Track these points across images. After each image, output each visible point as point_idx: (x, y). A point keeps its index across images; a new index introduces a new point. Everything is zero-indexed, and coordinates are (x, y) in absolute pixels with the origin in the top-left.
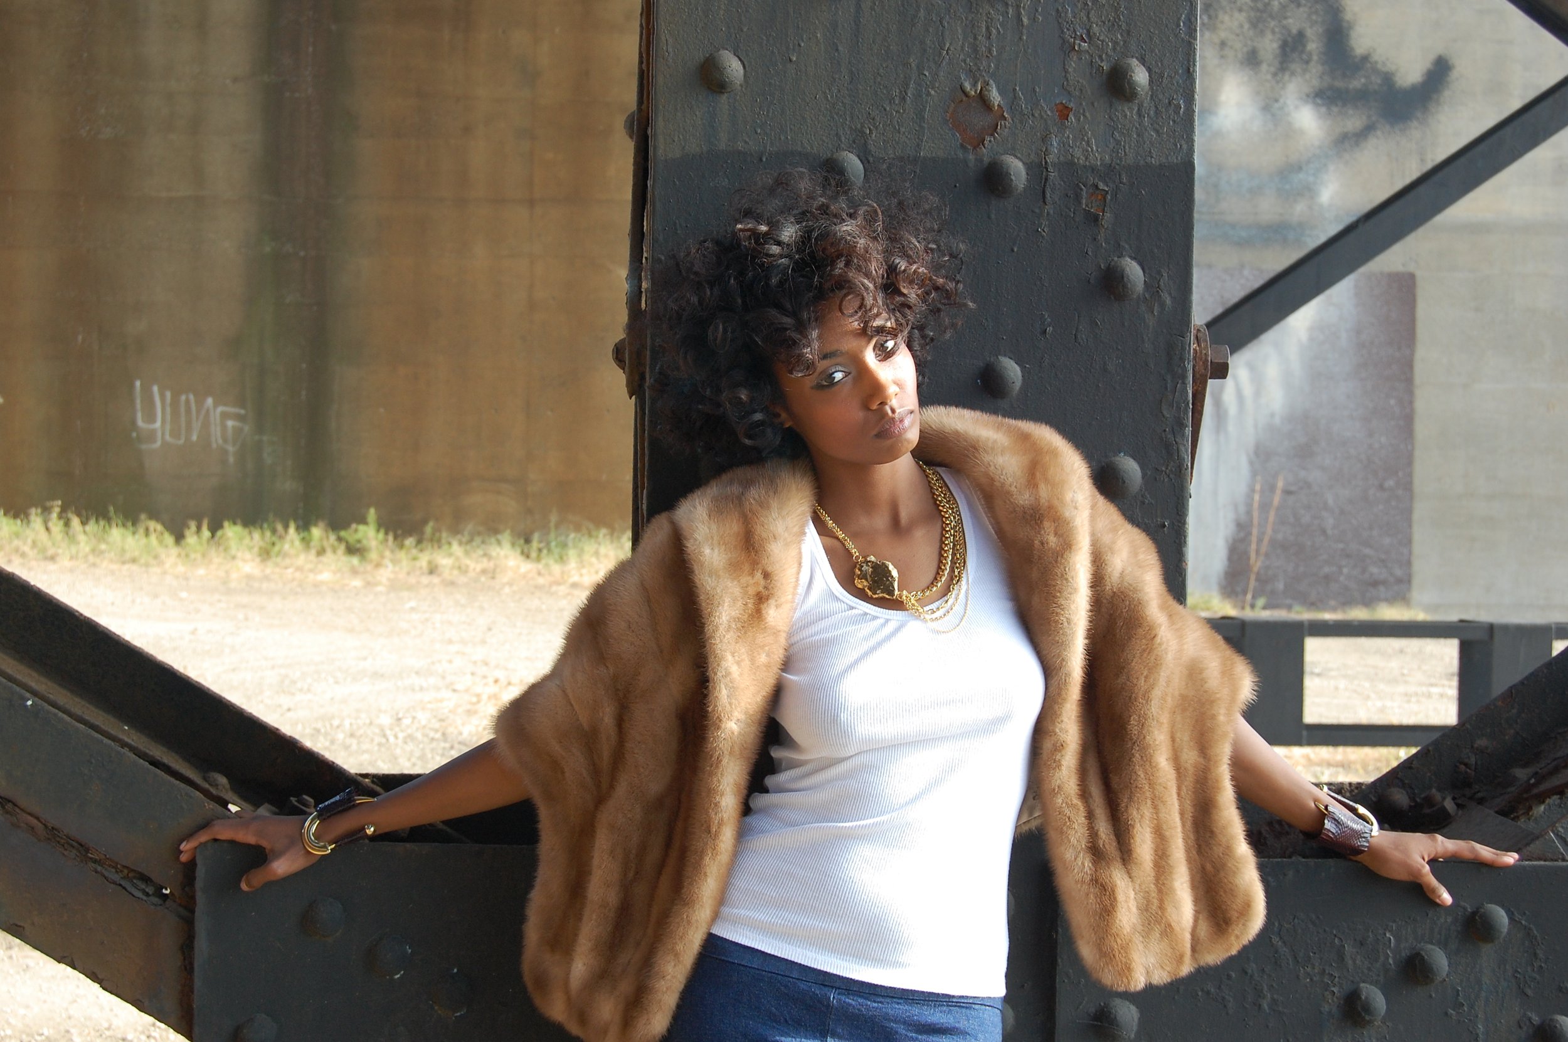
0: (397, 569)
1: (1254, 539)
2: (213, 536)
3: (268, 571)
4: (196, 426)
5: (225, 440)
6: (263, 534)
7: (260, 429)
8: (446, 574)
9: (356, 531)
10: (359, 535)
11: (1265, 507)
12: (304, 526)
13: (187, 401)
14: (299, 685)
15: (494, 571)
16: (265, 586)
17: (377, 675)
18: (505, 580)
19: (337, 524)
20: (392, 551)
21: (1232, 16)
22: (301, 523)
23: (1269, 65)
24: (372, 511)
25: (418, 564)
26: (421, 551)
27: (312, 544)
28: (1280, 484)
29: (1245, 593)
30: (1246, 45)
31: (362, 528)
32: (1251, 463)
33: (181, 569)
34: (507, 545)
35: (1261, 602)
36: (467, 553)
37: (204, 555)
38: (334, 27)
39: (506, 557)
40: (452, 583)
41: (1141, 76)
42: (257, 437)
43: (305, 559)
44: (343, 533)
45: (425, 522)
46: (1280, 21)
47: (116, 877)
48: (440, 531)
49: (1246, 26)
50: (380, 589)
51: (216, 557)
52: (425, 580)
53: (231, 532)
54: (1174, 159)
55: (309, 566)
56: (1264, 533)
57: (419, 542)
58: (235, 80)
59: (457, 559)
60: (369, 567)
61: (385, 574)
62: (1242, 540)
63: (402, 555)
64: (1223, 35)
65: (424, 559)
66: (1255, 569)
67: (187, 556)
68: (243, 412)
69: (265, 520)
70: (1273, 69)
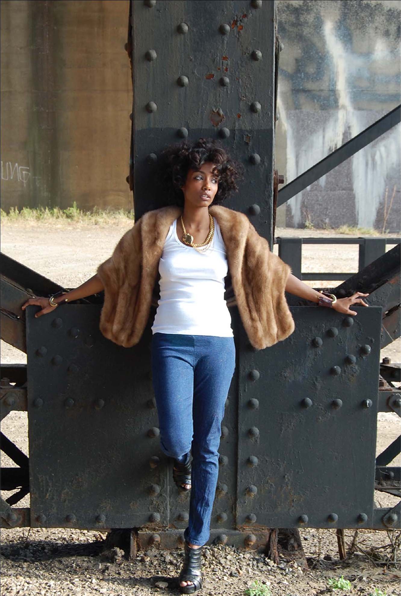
0: (84, 223)
1: (386, 208)
2: (20, 213)
3: (39, 224)
4: (12, 173)
5: (22, 179)
6: (37, 211)
7: (35, 174)
8: (101, 224)
9: (69, 210)
10: (71, 211)
11: (389, 197)
12: (51, 208)
13: (9, 165)
14: (51, 264)
15: (118, 223)
16: (38, 230)
17: (77, 261)
18: (121, 227)
19: (63, 207)
20: (82, 217)
21: (379, 17)
22: (50, 207)
23: (393, 36)
24: (75, 202)
25: (91, 221)
26: (92, 216)
27: (54, 215)
28: (395, 189)
29: (382, 228)
30: (385, 28)
31: (71, 209)
32: (385, 181)
33: (9, 224)
34: (122, 214)
35: (388, 231)
36: (108, 217)
37: (17, 219)
38: (55, 28)
39: (122, 218)
40: (103, 228)
41: (259, 106)
42: (33, 177)
43: (52, 220)
44: (65, 211)
45: (93, 206)
46: (397, 19)
47: (6, 314)
48: (99, 209)
49: (385, 21)
50: (78, 230)
51: (21, 220)
52: (94, 227)
53: (26, 211)
54: (268, 128)
55: (54, 222)
56: (389, 206)
57: (92, 213)
58: (21, 48)
59: (105, 219)
60: (74, 222)
61: (80, 225)
62: (381, 209)
63: (86, 218)
64: (376, 24)
65: (93, 219)
66: (386, 219)
67: (11, 219)
68: (28, 168)
69: (38, 206)
70: (394, 37)
